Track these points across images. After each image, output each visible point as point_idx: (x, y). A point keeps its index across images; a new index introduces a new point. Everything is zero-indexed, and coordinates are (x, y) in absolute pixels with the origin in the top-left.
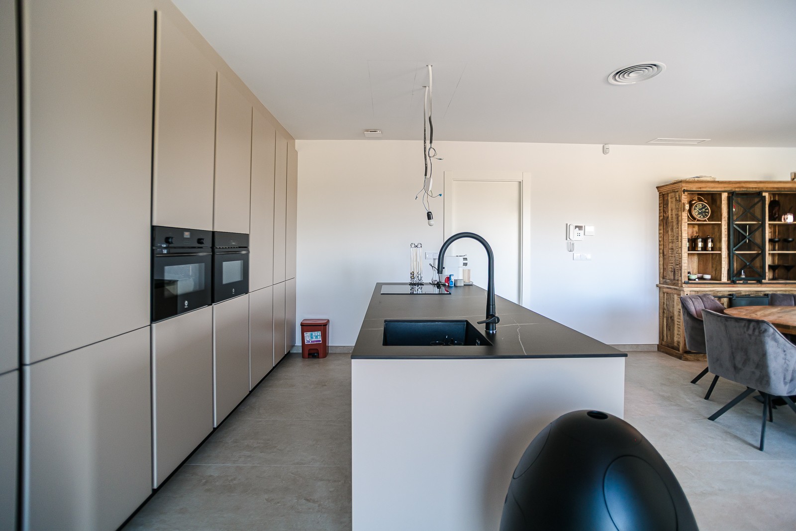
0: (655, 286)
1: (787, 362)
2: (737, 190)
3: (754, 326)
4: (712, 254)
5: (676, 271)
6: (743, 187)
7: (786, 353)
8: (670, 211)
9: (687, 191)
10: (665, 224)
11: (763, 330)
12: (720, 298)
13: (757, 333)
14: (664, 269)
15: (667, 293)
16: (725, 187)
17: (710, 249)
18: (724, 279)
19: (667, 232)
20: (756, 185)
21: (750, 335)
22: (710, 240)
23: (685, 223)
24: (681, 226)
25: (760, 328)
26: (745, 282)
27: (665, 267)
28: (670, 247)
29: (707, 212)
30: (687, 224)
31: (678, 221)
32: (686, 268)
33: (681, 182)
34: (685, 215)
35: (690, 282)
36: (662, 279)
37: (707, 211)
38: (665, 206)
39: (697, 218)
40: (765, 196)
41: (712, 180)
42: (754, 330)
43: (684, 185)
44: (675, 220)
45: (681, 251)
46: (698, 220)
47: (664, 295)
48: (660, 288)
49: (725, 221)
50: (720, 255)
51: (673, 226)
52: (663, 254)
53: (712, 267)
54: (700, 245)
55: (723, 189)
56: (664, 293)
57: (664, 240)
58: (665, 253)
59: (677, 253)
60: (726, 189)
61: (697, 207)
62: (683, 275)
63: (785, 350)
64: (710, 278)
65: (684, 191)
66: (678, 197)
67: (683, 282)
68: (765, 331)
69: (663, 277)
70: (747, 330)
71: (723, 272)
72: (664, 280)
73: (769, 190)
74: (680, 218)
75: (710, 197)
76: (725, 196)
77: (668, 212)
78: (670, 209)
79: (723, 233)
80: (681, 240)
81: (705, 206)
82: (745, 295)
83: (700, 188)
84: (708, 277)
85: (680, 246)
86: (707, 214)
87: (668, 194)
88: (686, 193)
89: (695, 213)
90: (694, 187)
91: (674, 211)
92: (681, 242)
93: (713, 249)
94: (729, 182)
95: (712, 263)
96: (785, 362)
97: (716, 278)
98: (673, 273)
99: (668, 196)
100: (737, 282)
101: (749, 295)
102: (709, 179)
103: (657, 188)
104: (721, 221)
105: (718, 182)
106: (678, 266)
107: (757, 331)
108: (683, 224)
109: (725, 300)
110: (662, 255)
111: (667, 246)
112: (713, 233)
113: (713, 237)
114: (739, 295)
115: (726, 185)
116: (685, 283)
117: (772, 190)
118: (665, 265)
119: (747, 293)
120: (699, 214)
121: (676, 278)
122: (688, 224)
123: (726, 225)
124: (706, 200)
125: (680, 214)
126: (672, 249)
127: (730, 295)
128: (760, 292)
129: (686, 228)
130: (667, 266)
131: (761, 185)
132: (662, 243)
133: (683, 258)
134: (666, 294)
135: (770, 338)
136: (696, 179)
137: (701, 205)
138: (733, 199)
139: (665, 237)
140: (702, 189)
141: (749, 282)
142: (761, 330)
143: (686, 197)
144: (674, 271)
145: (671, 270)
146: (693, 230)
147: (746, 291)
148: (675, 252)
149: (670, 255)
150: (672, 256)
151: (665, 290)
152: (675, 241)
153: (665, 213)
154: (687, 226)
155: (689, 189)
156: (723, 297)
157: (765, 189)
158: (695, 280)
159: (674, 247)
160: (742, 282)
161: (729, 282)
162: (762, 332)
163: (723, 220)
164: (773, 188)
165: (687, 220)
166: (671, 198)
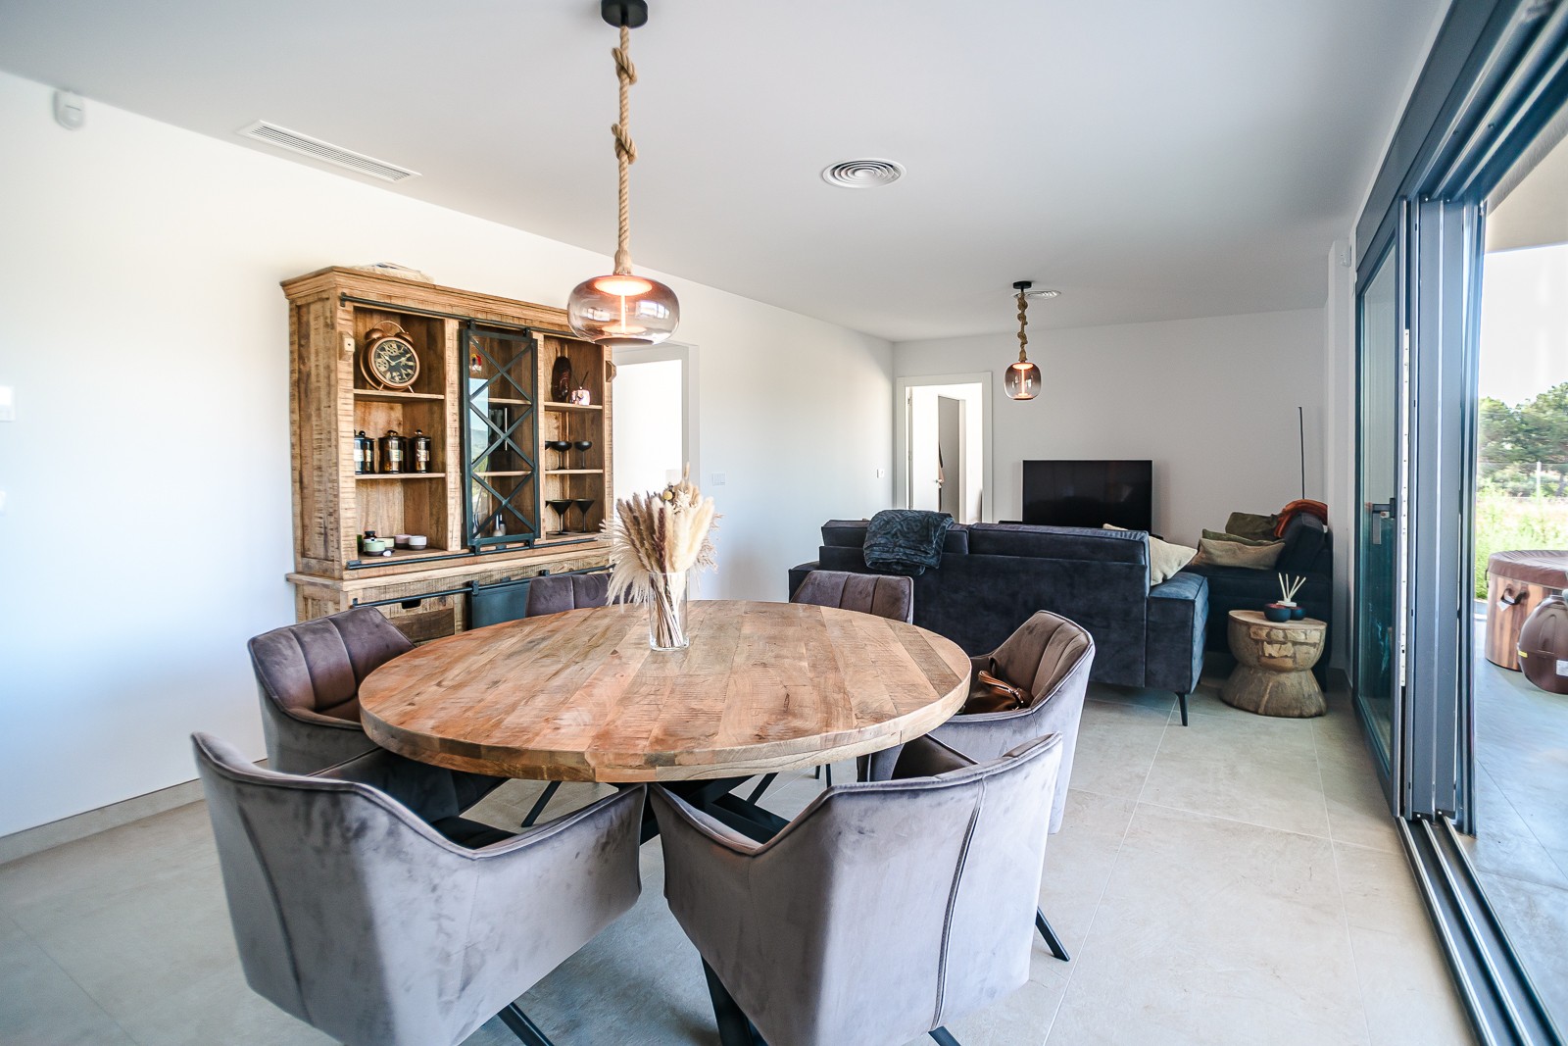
0: (283, 579)
1: (445, 923)
2: (480, 316)
3: (323, 814)
4: (430, 479)
5: (330, 532)
6: (492, 313)
7: (439, 892)
8: (313, 357)
9: (352, 299)
10: (303, 396)
11: (355, 826)
12: (442, 596)
13: (336, 841)
14: (304, 527)
15: (313, 599)
16: (451, 306)
17: (423, 468)
18: (454, 544)
19: (309, 417)
20: (518, 310)
21: (318, 851)
22: (422, 443)
23: (347, 391)
24: (336, 400)
25: (342, 819)
26: (501, 547)
27: (307, 521)
28: (315, 463)
29: (411, 367)
30: (351, 396)
31: (331, 387)
32: (350, 523)
33: (332, 269)
34: (345, 370)
35: (365, 561)
36: (299, 559)
37: (411, 363)
38: (303, 342)
39: (387, 381)
40: (537, 340)
41: (420, 279)
42: (327, 826)
43: (341, 279)
44: (323, 384)
45: (337, 470)
46: (387, 388)
47: (306, 605)
48: (297, 586)
49: (453, 393)
50: (443, 480)
51: (319, 401)
52: (300, 483)
53: (431, 514)
54: (395, 455)
55: (448, 310)
56: (305, 599)
57: (304, 444)
58: (305, 480)
59: (330, 481)
60: (455, 311)
61: (383, 349)
62: (342, 543)
63: (436, 881)
64: (425, 544)
65: (344, 299)
66: (328, 314)
67: (344, 563)
68: (363, 828)
69: (303, 552)
70: (307, 834)
71: (450, 528)
72: (305, 560)
73: (545, 326)
74: (333, 376)
75: (422, 330)
76: (451, 328)
77: (309, 359)
78: (313, 350)
79: (448, 426)
80: (337, 440)
81: (407, 351)
82: (501, 581)
83: (390, 297)
84: (419, 541)
85: (335, 461)
86: (409, 371)
87: (308, 305)
88: (349, 306)
89: (379, 366)
90: (372, 293)
91: (321, 355)
92: (337, 447)
93: (429, 468)
94: (461, 294)
95: (431, 505)
96: (440, 930)
97: (437, 544)
98: (322, 538)
99: (309, 313)
100: (482, 549)
101: (508, 579)
102: (411, 276)
103: (284, 285)
104: (443, 392)
105: (434, 288)
106: (332, 519)
107: (335, 831)
108: (341, 394)
109: (456, 602)
110: (298, 485)
111: (309, 460)
112: (431, 426)
113: (431, 435)
114: (488, 581)
115: (454, 301)
116: (349, 567)
117: (550, 327)
118: (306, 517)
119: (505, 575)
120: (391, 369)
121: (330, 554)
122: (356, 395)
123: (456, 403)
124: (410, 335)
125: (333, 367)
126: (320, 468)
127: (468, 584)
128: (530, 569)
129: (351, 407)
130: (310, 519)
131: (530, 314)
132: (297, 451)
133: (341, 495)
134: (310, 601)
135: (383, 851)
136: (379, 271)
137: (394, 346)
138: (469, 338)
139: (303, 433)
140: (395, 302)
141: (508, 546)
142: (348, 829)
143: (348, 317)
144: (326, 534)
145: (318, 530)
146: (390, 416)
147: (500, 571)
148: (325, 479)
149: (316, 486)
150: (319, 491)
151: (308, 590)
152: (325, 444)
153: (304, 363)
154: (352, 401)
155: (357, 294)
156: (451, 592)
157: (536, 324)
158: (381, 554)
159: (324, 464)
160: (494, 548)
161: (466, 551)
162: (350, 834)
163: (448, 390)
164: (552, 324)
165: (351, 384)
166: (316, 318)
